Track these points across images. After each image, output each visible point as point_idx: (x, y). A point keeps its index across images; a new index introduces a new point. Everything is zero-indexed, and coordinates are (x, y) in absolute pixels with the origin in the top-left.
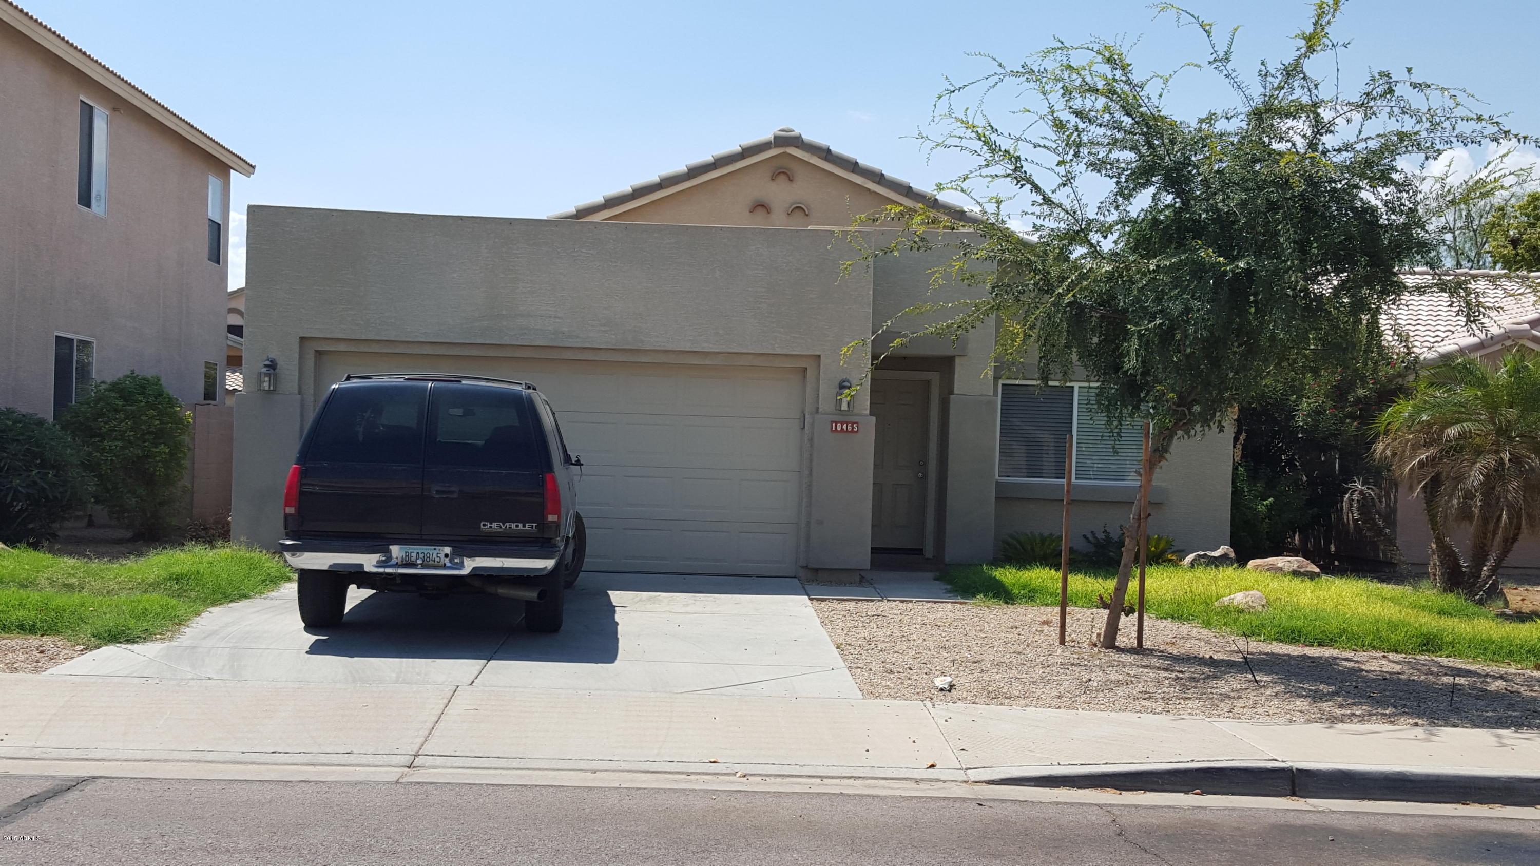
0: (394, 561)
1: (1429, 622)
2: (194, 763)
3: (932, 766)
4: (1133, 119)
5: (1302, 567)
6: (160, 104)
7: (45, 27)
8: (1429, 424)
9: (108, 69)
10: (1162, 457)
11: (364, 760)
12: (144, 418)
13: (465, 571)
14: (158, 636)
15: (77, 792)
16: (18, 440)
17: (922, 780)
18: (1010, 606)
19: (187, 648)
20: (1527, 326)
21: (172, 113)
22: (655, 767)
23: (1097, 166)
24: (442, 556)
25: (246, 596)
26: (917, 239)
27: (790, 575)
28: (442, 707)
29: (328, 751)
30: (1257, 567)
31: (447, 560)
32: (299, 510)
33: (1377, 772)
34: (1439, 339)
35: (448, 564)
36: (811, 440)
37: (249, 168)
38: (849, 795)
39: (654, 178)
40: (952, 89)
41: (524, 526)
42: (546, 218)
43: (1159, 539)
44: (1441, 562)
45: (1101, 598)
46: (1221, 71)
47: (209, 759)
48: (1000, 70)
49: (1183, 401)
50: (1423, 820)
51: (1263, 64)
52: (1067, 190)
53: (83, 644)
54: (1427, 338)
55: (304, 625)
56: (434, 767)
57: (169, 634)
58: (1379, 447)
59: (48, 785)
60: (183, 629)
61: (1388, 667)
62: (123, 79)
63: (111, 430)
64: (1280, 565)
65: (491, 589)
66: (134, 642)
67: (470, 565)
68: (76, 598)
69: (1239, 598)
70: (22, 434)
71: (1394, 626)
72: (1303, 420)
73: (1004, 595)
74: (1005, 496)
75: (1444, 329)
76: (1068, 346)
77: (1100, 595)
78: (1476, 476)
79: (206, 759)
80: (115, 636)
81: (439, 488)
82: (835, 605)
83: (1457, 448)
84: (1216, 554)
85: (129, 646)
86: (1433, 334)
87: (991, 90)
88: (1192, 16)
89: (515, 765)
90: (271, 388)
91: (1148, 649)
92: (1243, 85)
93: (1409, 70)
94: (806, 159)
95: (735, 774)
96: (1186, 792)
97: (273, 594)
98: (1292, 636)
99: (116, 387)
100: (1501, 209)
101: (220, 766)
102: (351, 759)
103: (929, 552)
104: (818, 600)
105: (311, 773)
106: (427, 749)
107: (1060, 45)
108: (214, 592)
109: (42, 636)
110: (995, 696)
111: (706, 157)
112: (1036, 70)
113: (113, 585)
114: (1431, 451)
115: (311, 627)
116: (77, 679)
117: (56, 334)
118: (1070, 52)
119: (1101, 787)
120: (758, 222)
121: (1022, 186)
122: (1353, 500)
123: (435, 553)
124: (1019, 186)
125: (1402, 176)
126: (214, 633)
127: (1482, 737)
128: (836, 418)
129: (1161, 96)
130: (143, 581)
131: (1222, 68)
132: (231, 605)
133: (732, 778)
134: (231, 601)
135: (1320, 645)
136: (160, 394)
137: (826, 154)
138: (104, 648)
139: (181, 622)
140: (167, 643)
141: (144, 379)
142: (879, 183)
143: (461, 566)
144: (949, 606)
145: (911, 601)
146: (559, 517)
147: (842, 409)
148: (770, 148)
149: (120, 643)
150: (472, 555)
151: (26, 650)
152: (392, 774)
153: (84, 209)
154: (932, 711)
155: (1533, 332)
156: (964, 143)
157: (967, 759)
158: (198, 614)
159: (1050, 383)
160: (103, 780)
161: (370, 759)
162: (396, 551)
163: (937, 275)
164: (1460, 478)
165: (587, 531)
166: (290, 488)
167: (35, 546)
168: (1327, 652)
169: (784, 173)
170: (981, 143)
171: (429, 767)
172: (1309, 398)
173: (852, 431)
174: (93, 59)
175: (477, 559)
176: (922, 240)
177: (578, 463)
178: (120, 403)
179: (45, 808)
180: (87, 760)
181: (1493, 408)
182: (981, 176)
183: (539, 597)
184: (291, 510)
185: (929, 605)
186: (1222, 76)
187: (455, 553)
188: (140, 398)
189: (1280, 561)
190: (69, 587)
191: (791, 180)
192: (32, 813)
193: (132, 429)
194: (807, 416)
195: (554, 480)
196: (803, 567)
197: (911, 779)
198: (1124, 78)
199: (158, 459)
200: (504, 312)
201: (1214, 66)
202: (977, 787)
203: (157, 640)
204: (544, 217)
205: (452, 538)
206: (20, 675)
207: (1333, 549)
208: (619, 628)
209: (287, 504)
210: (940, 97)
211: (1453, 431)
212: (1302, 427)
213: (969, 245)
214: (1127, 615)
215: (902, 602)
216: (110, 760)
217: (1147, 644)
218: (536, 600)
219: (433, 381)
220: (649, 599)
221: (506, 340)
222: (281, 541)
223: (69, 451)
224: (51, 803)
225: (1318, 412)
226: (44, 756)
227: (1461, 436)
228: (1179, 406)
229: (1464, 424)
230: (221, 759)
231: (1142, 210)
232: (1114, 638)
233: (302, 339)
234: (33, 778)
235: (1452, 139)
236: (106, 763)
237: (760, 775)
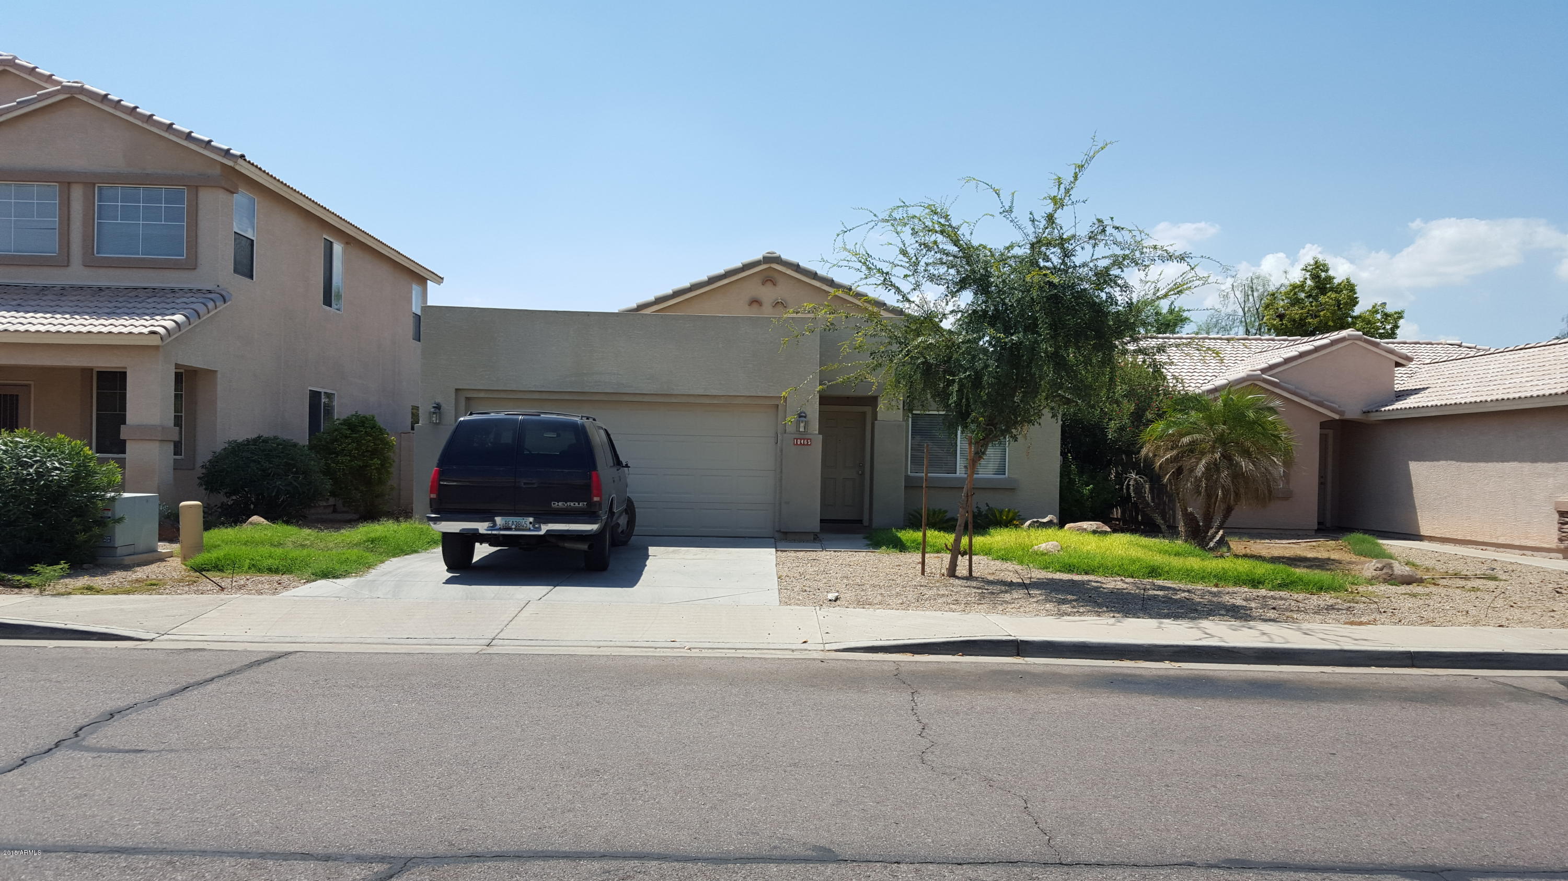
0: (498, 527)
1: (1158, 559)
2: (359, 645)
3: (805, 642)
4: (959, 248)
5: (1099, 528)
6: (377, 239)
7: (298, 192)
8: (1173, 435)
9: (341, 218)
10: (980, 458)
11: (461, 642)
12: (363, 442)
13: (542, 532)
14: (353, 574)
15: (284, 659)
16: (280, 456)
17: (796, 650)
18: (903, 553)
19: (370, 581)
20: (1259, 372)
21: (385, 245)
22: (637, 644)
23: (932, 278)
24: (528, 523)
25: (416, 552)
26: (829, 324)
27: (770, 536)
28: (517, 612)
29: (441, 637)
30: (1070, 528)
31: (531, 526)
32: (438, 495)
33: (1068, 642)
34: (1206, 381)
35: (532, 528)
36: (781, 451)
37: (439, 279)
38: (746, 658)
39: (687, 284)
40: (846, 230)
41: (579, 504)
42: (617, 311)
43: (1009, 511)
44: (1185, 523)
45: (946, 546)
46: (1008, 218)
47: (368, 642)
48: (875, 218)
49: (991, 422)
50: (1086, 668)
51: (1031, 213)
52: (917, 293)
53: (306, 579)
54: (1199, 381)
55: (447, 568)
56: (502, 646)
57: (361, 573)
58: (1144, 451)
59: (268, 655)
60: (371, 570)
61: (1120, 585)
62: (351, 224)
63: (342, 450)
64: (1085, 527)
65: (561, 544)
66: (337, 578)
67: (544, 528)
68: (305, 552)
69: (1043, 547)
70: (282, 452)
71: (1133, 561)
72: (1112, 435)
73: (901, 546)
74: (912, 485)
75: (1211, 375)
76: (923, 390)
77: (945, 544)
78: (1201, 468)
79: (366, 642)
80: (325, 575)
81: (525, 481)
82: (793, 554)
83: (1192, 448)
84: (1045, 520)
85: (334, 580)
86: (1203, 378)
87: (871, 231)
88: (988, 185)
89: (552, 644)
90: (438, 421)
91: (975, 577)
92: (1022, 227)
93: (1112, 218)
94: (783, 271)
95: (684, 648)
96: (954, 655)
97: (434, 550)
98: (1070, 569)
99: (347, 423)
100: (1273, 295)
101: (374, 646)
102: (454, 641)
103: (866, 523)
104: (781, 551)
105: (427, 649)
106: (501, 636)
107: (902, 204)
108: (395, 549)
109: (282, 575)
110: (863, 603)
111: (720, 271)
112: (898, 218)
113: (331, 545)
114: (1175, 452)
115: (450, 569)
116: (298, 598)
117: (309, 389)
118: (908, 209)
119: (903, 652)
120: (753, 312)
121: (889, 290)
122: (1130, 485)
123: (524, 521)
124: (887, 290)
125: (1123, 281)
126: (390, 572)
127: (1152, 623)
128: (797, 436)
129: (971, 234)
130: (351, 542)
131: (1008, 216)
132: (406, 557)
133: (682, 650)
134: (406, 555)
135: (1086, 573)
136: (374, 427)
137: (797, 267)
138: (319, 582)
139: (369, 566)
140: (358, 578)
141: (364, 417)
142: (830, 286)
143: (539, 529)
144: (864, 553)
145: (841, 551)
146: (601, 499)
147: (801, 430)
148: (761, 264)
149: (329, 578)
150: (546, 522)
151: (270, 582)
152: (477, 649)
153: (328, 308)
154: (819, 612)
155: (1263, 376)
156: (851, 264)
157: (827, 638)
158: (383, 562)
159: (914, 412)
160: (301, 653)
161: (465, 642)
162: (499, 520)
163: (845, 346)
164: (1192, 470)
165: (636, 510)
166: (433, 482)
167: (287, 522)
168: (1086, 578)
169: (770, 280)
170: (861, 264)
171: (499, 646)
172: (1115, 420)
173: (807, 444)
174: (330, 212)
175: (549, 525)
176: (832, 324)
177: (627, 466)
178: (348, 432)
179: (262, 667)
180: (295, 643)
181: (1212, 424)
182: (867, 284)
183: (589, 547)
184: (434, 496)
185: (851, 553)
186: (1008, 221)
187: (536, 521)
188: (362, 429)
189: (1085, 525)
190: (303, 546)
191: (775, 285)
192: (255, 669)
193: (356, 449)
194: (779, 435)
195: (598, 476)
196: (777, 531)
197: (789, 649)
198: (947, 223)
199: (373, 468)
200: (585, 372)
201: (1003, 215)
202: (827, 653)
203: (353, 576)
204: (615, 310)
205: (536, 512)
206: (264, 596)
207: (1140, 518)
208: (646, 568)
209: (431, 492)
210: (838, 235)
211: (1186, 440)
212: (1111, 439)
213: (860, 327)
214: (962, 556)
215: (835, 551)
216: (309, 643)
217: (974, 574)
218: (588, 550)
219: (523, 415)
220: (673, 551)
221: (587, 390)
222: (428, 515)
223: (312, 463)
224: (266, 664)
225: (1122, 429)
226: (270, 640)
227: (1193, 443)
228: (988, 425)
229: (1194, 435)
230: (375, 642)
231: (968, 304)
232: (955, 570)
233: (457, 390)
234: (260, 652)
235: (1155, 258)
236: (306, 645)
237: (700, 648)
